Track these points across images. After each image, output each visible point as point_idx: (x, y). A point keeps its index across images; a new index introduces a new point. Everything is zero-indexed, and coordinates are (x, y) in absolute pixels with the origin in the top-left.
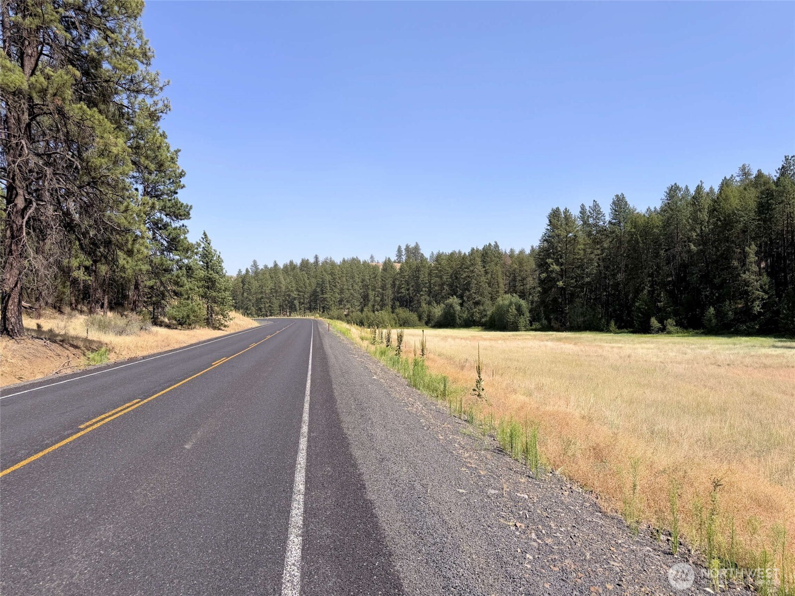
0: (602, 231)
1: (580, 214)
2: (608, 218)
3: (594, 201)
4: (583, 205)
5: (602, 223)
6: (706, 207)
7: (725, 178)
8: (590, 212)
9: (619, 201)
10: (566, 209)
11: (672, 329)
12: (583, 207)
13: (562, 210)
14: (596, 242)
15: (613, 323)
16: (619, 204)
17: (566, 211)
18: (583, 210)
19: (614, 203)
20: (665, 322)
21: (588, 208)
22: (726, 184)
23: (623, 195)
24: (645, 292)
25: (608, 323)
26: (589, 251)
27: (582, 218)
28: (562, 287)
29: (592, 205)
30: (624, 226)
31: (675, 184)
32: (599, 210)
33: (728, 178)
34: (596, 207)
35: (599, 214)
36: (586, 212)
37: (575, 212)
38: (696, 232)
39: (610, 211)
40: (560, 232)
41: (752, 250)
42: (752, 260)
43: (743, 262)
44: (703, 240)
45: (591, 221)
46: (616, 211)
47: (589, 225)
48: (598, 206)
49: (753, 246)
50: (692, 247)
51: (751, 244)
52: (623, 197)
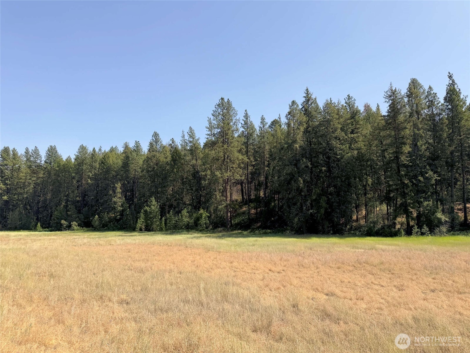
0: (39, 166)
1: (25, 154)
2: (43, 159)
3: (36, 147)
4: (27, 148)
5: (39, 161)
6: (98, 160)
7: (112, 147)
8: (32, 153)
9: (52, 149)
10: (14, 149)
11: (75, 228)
12: (27, 149)
13: (11, 149)
14: (34, 172)
15: (39, 224)
16: (52, 152)
17: (14, 150)
18: (27, 151)
19: (48, 150)
20: (72, 223)
21: (30, 151)
22: (112, 150)
23: (55, 147)
24: (62, 206)
25: (36, 225)
26: (28, 177)
27: (26, 157)
28: (7, 200)
29: (34, 149)
30: (53, 165)
31: (82, 145)
32: (38, 153)
33: (114, 147)
34: (36, 151)
35: (38, 156)
36: (29, 153)
37: (21, 152)
38: (92, 173)
39: (46, 155)
40: (8, 163)
41: (118, 185)
42: (118, 191)
43: (114, 192)
44: (95, 178)
45: (32, 159)
46: (49, 155)
47: (30, 161)
48: (38, 150)
49: (119, 184)
50: (89, 181)
51: (118, 183)
52: (55, 148)
